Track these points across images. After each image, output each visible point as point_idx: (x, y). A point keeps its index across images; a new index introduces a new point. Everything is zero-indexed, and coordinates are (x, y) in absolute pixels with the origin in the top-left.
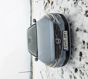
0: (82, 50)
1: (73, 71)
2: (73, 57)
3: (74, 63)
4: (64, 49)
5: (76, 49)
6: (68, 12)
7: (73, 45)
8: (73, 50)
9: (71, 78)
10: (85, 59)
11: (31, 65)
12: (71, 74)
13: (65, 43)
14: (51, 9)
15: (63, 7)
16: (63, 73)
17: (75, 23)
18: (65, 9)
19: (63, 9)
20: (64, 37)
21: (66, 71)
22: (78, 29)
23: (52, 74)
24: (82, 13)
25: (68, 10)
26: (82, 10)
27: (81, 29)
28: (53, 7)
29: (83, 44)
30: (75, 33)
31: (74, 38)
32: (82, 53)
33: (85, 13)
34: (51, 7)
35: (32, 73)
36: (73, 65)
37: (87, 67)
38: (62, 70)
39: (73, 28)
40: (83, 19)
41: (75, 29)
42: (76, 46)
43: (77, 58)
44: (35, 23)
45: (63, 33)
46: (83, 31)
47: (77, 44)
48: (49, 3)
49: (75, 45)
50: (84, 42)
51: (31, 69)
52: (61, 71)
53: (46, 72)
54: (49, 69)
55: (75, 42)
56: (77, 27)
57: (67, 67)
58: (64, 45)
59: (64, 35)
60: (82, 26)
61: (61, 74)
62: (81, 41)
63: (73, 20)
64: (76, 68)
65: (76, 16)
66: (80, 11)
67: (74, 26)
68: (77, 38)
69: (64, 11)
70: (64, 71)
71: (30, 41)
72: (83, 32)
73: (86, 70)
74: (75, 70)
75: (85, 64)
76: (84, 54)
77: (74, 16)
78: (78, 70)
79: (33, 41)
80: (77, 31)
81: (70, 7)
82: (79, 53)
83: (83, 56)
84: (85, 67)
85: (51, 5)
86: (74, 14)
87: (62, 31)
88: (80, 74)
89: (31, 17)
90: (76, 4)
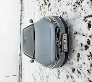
0: (80, 52)
1: (71, 71)
2: (70, 58)
3: (72, 64)
4: (64, 50)
5: (74, 50)
6: (66, 16)
7: (71, 47)
8: (71, 52)
9: (68, 78)
10: (82, 60)
11: (20, 68)
12: (68, 74)
13: (65, 45)
14: (48, 10)
15: (61, 10)
16: (59, 74)
17: (74, 27)
18: (63, 13)
19: (61, 12)
20: (64, 39)
21: (63, 72)
22: (77, 32)
23: (46, 76)
24: (80, 18)
25: (67, 14)
26: (81, 16)
27: (80, 32)
28: (50, 9)
29: (81, 46)
30: (74, 36)
31: (72, 40)
32: (80, 55)
33: (84, 19)
34: (48, 8)
35: (21, 76)
36: (71, 65)
37: (84, 67)
38: (59, 71)
39: (71, 31)
40: (82, 24)
41: (74, 32)
42: (75, 48)
43: (74, 59)
44: (32, 23)
45: (64, 35)
46: (81, 34)
47: (75, 46)
48: (46, 4)
49: (73, 47)
50: (82, 44)
51: (20, 72)
52: (57, 72)
53: (39, 74)
54: (44, 71)
55: (74, 44)
56: (75, 31)
57: (64, 68)
58: (64, 46)
59: (64, 38)
60: (81, 29)
61: (57, 75)
62: (79, 43)
63: (72, 23)
64: (73, 68)
65: (75, 20)
66: (79, 17)
67: (72, 30)
68: (76, 41)
69: (62, 14)
70: (60, 71)
71: (26, 42)
72: (81, 36)
73: (83, 70)
74: (73, 70)
75: (83, 65)
76: (82, 55)
77: (73, 20)
78: (76, 70)
79: (29, 42)
80: (75, 34)
81: (69, 11)
82: (77, 55)
83: (80, 57)
84: (82, 67)
85: (48, 6)
86: (73, 18)
87: (63, 34)
88: (77, 73)
89: (21, 16)
90: (75, 9)
